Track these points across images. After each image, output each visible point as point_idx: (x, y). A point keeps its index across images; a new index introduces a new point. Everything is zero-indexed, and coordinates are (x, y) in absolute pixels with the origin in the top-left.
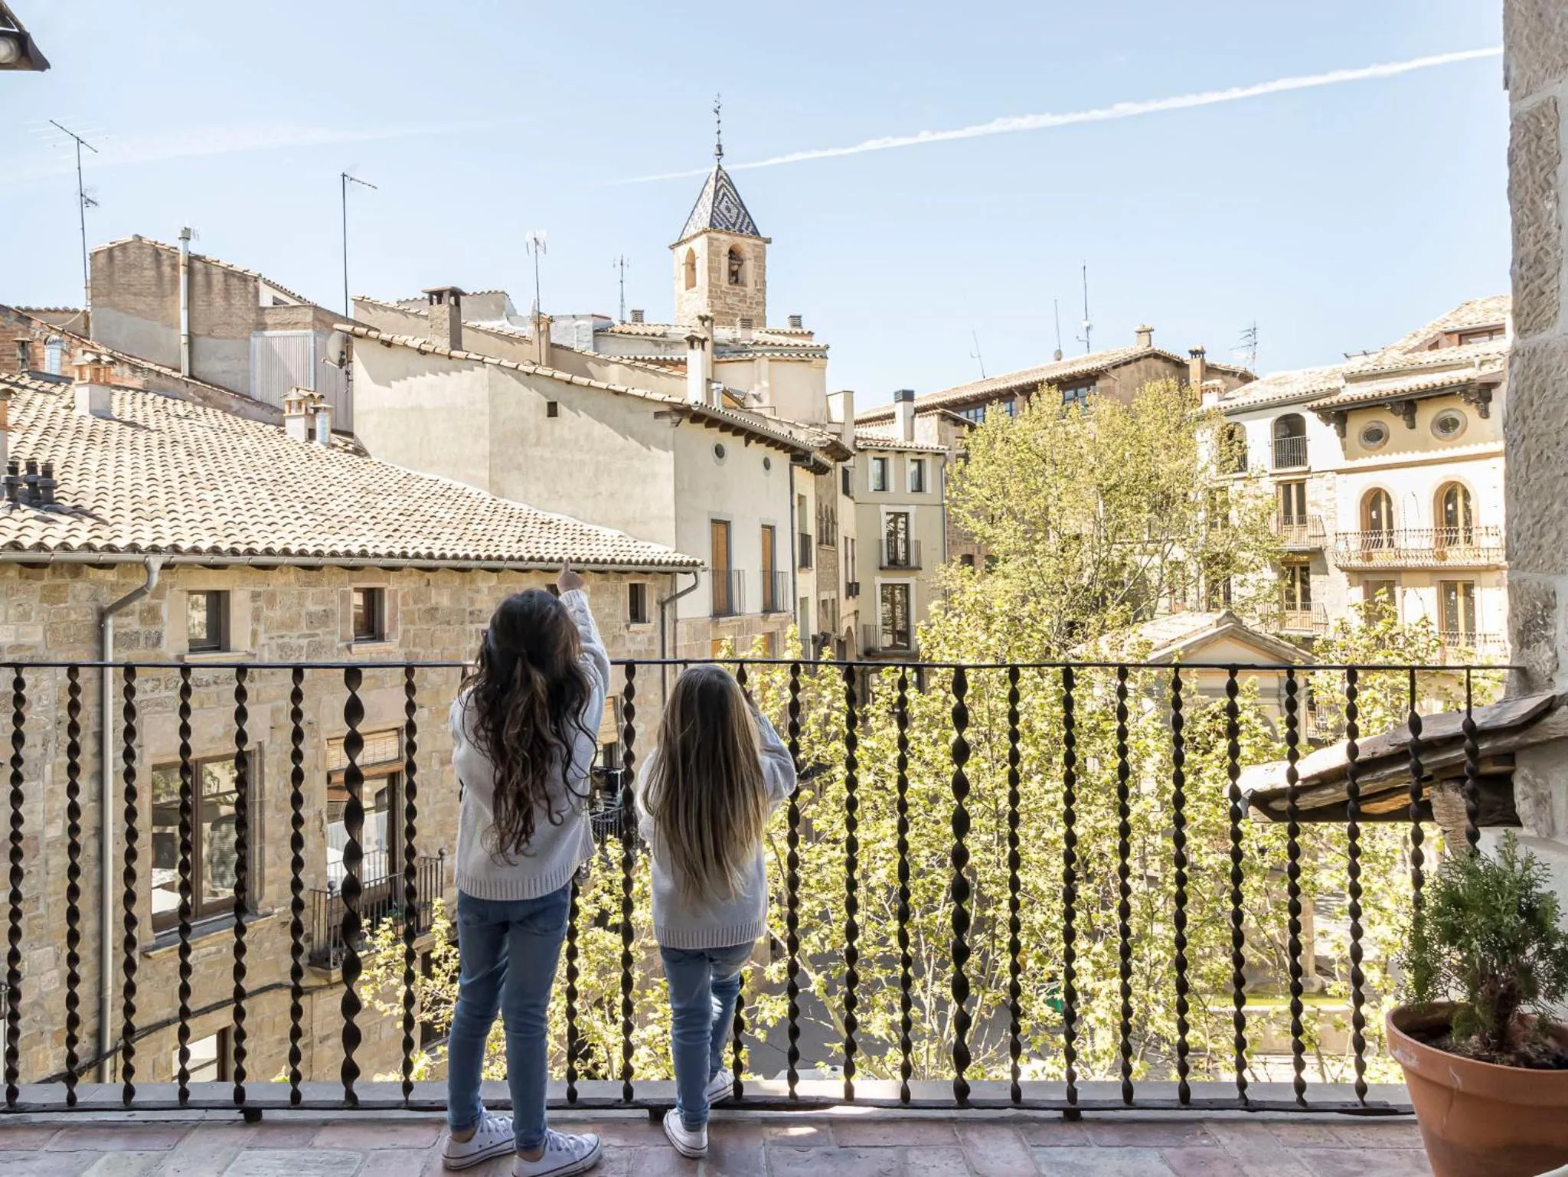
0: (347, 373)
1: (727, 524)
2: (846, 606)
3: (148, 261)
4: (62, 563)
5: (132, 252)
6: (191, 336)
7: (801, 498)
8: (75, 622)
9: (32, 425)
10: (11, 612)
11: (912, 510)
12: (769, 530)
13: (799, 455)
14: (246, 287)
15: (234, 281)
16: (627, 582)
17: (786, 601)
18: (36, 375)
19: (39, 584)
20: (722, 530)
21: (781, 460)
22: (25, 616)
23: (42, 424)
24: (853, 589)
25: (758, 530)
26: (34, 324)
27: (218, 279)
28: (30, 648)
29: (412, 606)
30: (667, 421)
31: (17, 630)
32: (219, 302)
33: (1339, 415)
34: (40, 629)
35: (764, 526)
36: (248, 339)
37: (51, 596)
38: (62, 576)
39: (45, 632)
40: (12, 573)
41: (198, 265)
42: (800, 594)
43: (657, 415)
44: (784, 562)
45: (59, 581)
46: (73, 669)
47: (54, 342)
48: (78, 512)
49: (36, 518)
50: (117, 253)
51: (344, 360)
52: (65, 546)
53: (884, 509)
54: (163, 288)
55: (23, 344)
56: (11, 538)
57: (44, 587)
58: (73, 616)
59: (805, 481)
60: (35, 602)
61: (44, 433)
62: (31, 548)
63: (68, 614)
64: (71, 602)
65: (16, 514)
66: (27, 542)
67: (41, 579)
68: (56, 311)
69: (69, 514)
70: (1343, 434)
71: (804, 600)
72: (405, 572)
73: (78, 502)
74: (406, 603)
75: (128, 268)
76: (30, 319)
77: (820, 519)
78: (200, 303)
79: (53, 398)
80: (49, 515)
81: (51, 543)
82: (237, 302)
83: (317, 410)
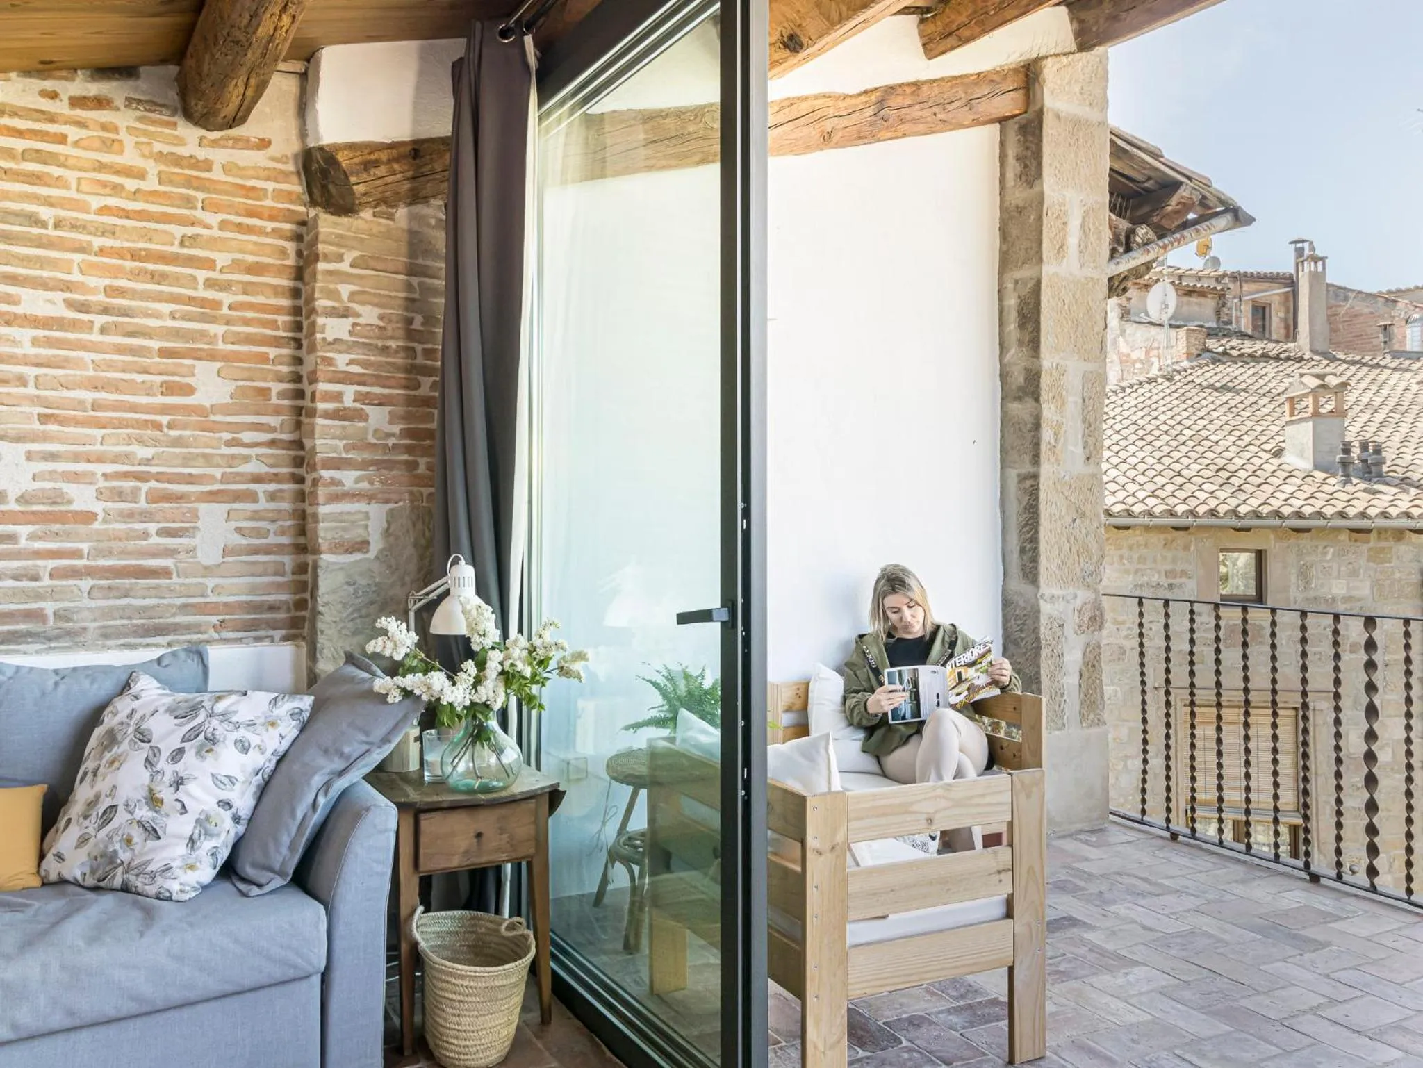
4: (1386, 530)
8: (1400, 580)
9: (1383, 403)
10: (1343, 569)
18: (1396, 355)
19: (1365, 547)
22: (1354, 573)
23: (1392, 402)
26: (1401, 305)
28: (1359, 600)
31: (1348, 584)
34: (1368, 583)
37: (1377, 556)
38: (1386, 539)
39: (1372, 588)
40: (1344, 537)
45: (1383, 544)
46: (1407, 622)
47: (1415, 321)
48: (1405, 482)
49: (1365, 490)
52: (1385, 515)
55: (1385, 327)
56: (1339, 508)
57: (1370, 549)
58: (1397, 575)
60: (1363, 561)
61: (1391, 411)
62: (1356, 516)
63: (1393, 573)
64: (1395, 562)
65: (1349, 488)
66: (1351, 512)
67: (1368, 542)
69: (1396, 486)
73: (1408, 474)
76: (1395, 301)
79: (1408, 375)
80: (1377, 487)
81: (1372, 512)
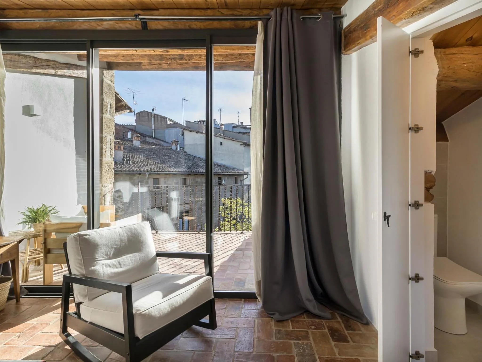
0: (183, 137)
3: (146, 115)
5: (143, 114)
6: (154, 130)
14: (165, 120)
15: (162, 119)
16: (234, 177)
27: (159, 118)
29: (193, 181)
30: (243, 146)
32: (160, 123)
36: (165, 130)
41: (156, 116)
43: (241, 145)
47: (129, 132)
50: (141, 114)
51: (183, 134)
54: (150, 121)
55: (124, 132)
68: (129, 125)
72: (191, 175)
74: (192, 180)
75: (143, 116)
76: (125, 127)
78: (156, 124)
82: (163, 123)
83: (178, 144)
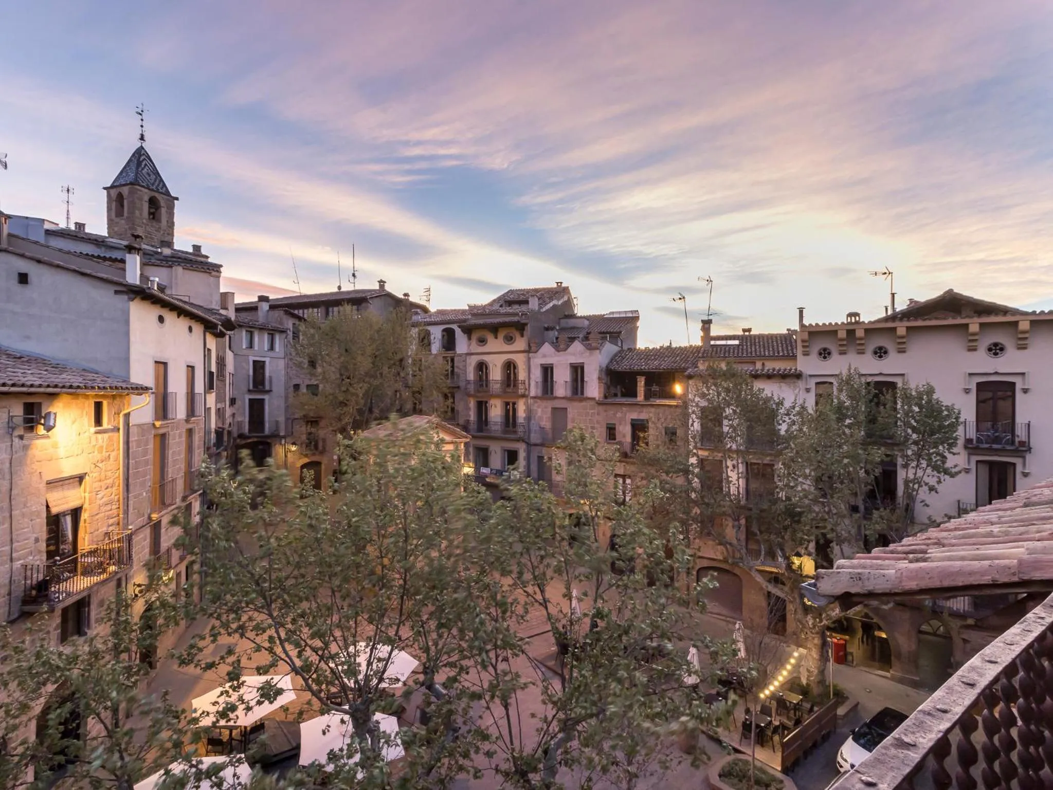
1: (165, 364)
2: (229, 412)
7: (209, 350)
11: (267, 360)
12: (191, 368)
13: (209, 327)
16: (92, 400)
17: (200, 410)
20: (162, 366)
21: (198, 329)
24: (233, 401)
25: (184, 369)
33: (468, 331)
35: (188, 366)
42: (208, 406)
43: (117, 292)
44: (199, 387)
53: (251, 359)
59: (212, 343)
70: (470, 339)
71: (210, 408)
77: (218, 363)
